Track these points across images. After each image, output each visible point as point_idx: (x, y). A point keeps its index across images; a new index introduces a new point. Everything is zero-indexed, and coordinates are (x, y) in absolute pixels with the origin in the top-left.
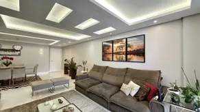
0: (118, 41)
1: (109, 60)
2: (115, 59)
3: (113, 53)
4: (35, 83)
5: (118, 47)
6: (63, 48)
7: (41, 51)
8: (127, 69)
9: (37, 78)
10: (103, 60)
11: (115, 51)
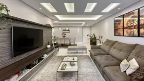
0: (128, 14)
1: (119, 35)
2: (125, 34)
3: (123, 28)
4: (69, 47)
5: (129, 21)
6: (91, 27)
7: (78, 30)
8: (136, 45)
9: (75, 45)
10: (115, 35)
11: (125, 26)
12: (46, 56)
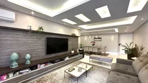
12: (67, 58)
